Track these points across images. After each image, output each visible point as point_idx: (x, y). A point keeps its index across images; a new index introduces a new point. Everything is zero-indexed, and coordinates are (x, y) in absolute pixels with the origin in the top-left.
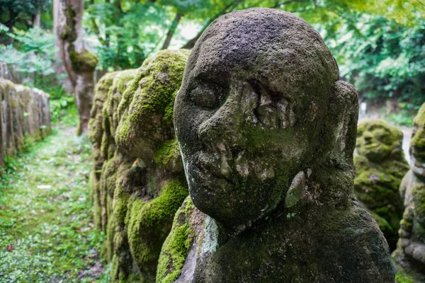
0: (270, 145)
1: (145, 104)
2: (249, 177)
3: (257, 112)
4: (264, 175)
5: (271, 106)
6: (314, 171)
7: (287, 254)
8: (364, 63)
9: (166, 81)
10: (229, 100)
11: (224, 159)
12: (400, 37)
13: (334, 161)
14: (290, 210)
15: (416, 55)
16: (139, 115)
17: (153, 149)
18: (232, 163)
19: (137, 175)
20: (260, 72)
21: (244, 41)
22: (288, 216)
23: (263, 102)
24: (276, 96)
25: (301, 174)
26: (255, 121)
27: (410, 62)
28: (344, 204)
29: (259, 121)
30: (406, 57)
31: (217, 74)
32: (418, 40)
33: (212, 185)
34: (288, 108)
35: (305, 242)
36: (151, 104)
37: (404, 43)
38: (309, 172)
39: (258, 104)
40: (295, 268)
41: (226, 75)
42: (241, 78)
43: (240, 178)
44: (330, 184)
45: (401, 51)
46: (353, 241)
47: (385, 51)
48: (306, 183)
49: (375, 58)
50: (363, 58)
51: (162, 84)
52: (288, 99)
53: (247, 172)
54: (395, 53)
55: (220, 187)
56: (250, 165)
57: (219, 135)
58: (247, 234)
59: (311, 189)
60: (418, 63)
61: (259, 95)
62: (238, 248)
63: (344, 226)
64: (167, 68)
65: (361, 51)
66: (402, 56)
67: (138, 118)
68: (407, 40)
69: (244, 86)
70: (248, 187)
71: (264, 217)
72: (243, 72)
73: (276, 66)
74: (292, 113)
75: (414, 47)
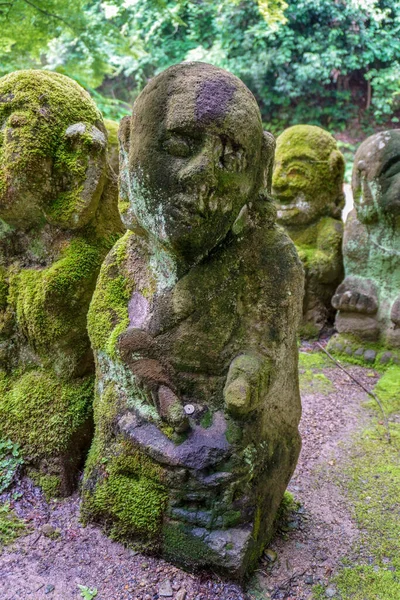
0: (234, 185)
1: (32, 148)
2: (217, 211)
3: (222, 160)
4: (226, 209)
5: (233, 154)
6: (254, 203)
7: (239, 269)
8: (160, 53)
9: (50, 117)
10: (205, 150)
11: (201, 198)
12: (213, 11)
13: (263, 195)
14: (239, 236)
15: (237, 44)
16: (27, 162)
17: (40, 204)
18: (206, 201)
19: (9, 242)
20: (229, 129)
21: (213, 103)
22: (239, 240)
23: (227, 152)
24: (236, 147)
25: (245, 206)
26: (221, 166)
27: (229, 57)
28: (271, 227)
29: (224, 166)
30: (223, 48)
31: (194, 129)
32: (238, 20)
33: (191, 221)
34: (243, 155)
35: (253, 257)
36: (41, 148)
37: (219, 23)
38: (251, 205)
39: (223, 153)
40: (246, 278)
41: (202, 130)
42: (215, 133)
43: (210, 213)
44: (266, 212)
45: (214, 37)
46: (283, 249)
47: (193, 35)
48: (249, 214)
49: (177, 44)
50: (159, 44)
51: (47, 122)
52: (244, 149)
53: (216, 207)
54: (206, 39)
55: (196, 221)
56: (219, 201)
57: (202, 179)
58: (207, 261)
59: (253, 218)
60: (239, 58)
61: (224, 145)
62: (203, 273)
63: (277, 241)
64: (46, 100)
65: (156, 32)
66: (217, 44)
67: (26, 166)
68: (223, 18)
69: (216, 139)
70: (214, 220)
71: (218, 246)
72: (217, 129)
73: (238, 124)
74: (245, 160)
75: (233, 32)
